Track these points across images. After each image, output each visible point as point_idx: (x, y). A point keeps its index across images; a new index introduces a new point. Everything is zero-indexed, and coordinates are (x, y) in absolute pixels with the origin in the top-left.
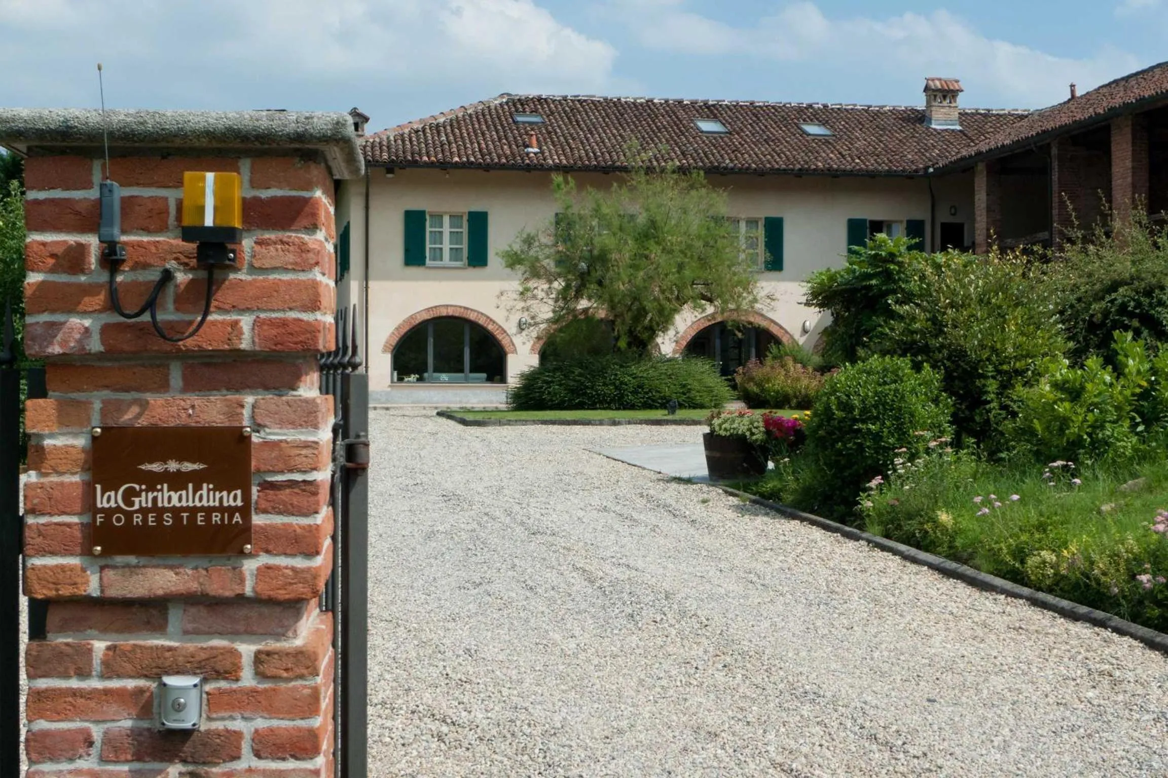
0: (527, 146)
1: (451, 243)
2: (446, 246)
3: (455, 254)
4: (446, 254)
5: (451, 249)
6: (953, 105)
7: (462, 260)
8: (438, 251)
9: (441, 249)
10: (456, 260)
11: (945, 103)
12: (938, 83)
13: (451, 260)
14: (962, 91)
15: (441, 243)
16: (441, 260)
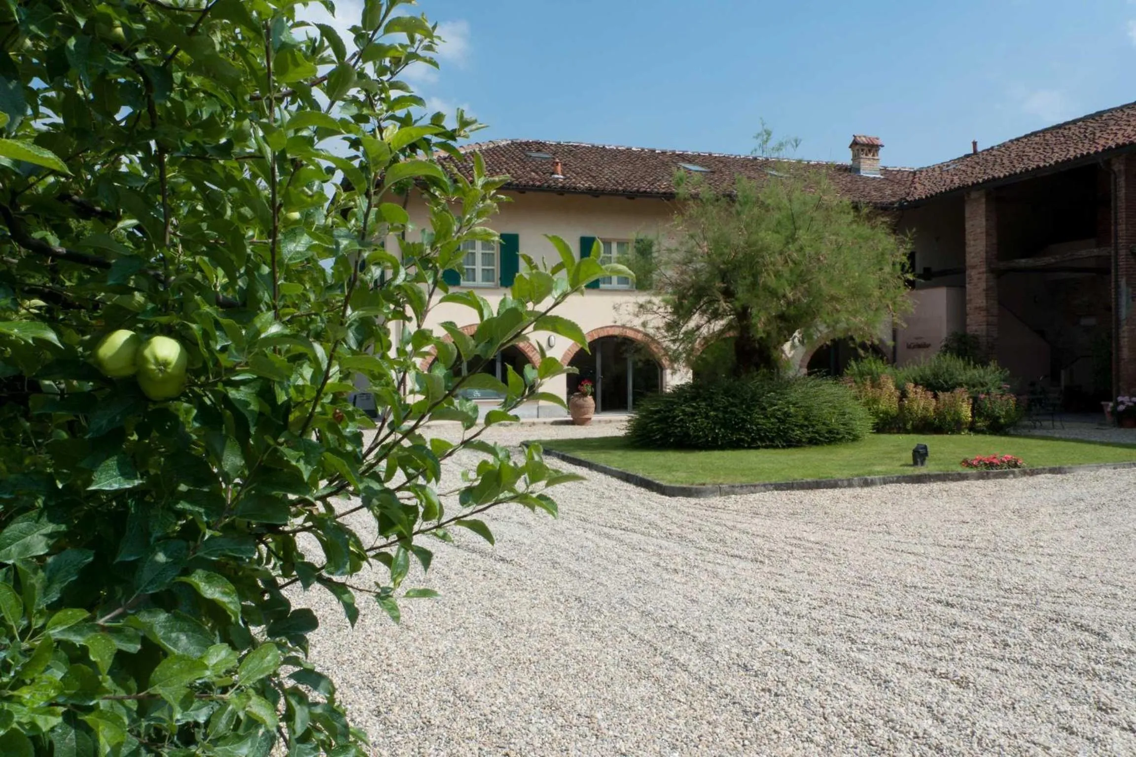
0: (553, 173)
1: (483, 265)
2: (479, 267)
3: (488, 275)
4: (479, 275)
5: (483, 270)
6: (876, 158)
7: (493, 281)
8: (470, 271)
9: (474, 270)
10: (488, 280)
11: (870, 156)
12: (864, 139)
13: (483, 281)
14: (882, 146)
15: (474, 264)
16: (474, 280)
